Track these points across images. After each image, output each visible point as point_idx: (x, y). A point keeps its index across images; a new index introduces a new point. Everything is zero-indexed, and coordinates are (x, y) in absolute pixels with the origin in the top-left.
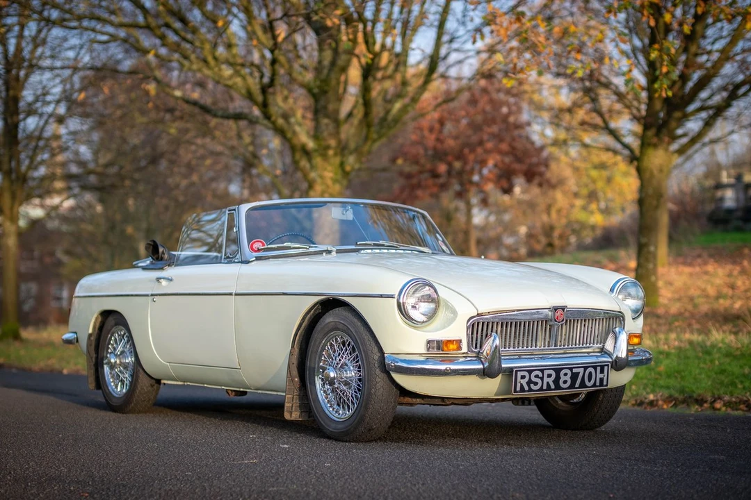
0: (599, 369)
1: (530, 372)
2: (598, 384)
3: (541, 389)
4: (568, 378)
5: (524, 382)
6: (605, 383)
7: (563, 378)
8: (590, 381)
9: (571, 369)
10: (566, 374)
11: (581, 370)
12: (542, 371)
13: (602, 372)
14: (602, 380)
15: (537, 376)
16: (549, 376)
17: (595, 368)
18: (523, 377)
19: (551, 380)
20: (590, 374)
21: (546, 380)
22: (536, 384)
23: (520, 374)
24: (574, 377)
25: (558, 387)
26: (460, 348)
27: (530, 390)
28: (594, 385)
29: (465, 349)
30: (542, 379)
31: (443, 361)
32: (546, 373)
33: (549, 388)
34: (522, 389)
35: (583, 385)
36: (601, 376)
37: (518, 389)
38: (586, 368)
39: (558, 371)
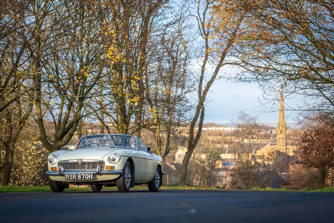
3: (73, 179)
4: (80, 176)
5: (68, 177)
7: (79, 177)
8: (87, 177)
11: (84, 175)
13: (90, 175)
14: (91, 177)
16: (75, 176)
18: (67, 176)
19: (75, 177)
20: (87, 176)
21: (74, 177)
22: (71, 178)
23: (66, 175)
24: (82, 176)
25: (77, 179)
26: (56, 169)
27: (70, 179)
29: (58, 169)
30: (73, 177)
31: (54, 172)
32: (73, 175)
33: (75, 179)
34: (67, 179)
38: (85, 174)
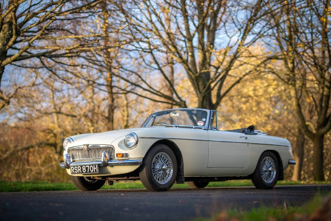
0: (94, 166)
1: (74, 167)
2: (95, 171)
5: (73, 170)
6: (97, 171)
8: (92, 170)
9: (85, 166)
10: (84, 168)
11: (88, 166)
12: (77, 166)
13: (95, 167)
14: (96, 170)
15: (76, 168)
17: (93, 165)
28: (93, 172)
35: (90, 172)
36: (95, 168)
37: (72, 173)
38: (90, 166)
39: (81, 166)
